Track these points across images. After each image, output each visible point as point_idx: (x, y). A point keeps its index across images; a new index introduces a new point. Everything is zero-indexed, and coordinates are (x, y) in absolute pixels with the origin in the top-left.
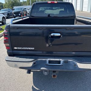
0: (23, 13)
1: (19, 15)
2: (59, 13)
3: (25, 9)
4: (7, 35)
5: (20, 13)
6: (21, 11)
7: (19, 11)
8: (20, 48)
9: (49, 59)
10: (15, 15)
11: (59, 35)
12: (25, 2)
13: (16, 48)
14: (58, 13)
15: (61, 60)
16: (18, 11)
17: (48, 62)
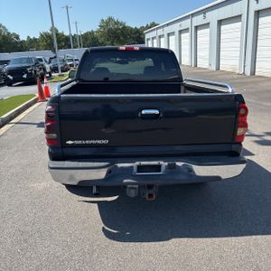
0: (35, 71)
1: (25, 76)
2: (144, 72)
3: (41, 60)
4: (53, 117)
5: (26, 72)
6: (29, 67)
7: (24, 65)
8: (80, 142)
9: (137, 163)
10: (11, 78)
11: (157, 112)
12: (35, 39)
13: (70, 142)
14: (142, 72)
15: (162, 163)
16: (18, 66)
17: (135, 169)
